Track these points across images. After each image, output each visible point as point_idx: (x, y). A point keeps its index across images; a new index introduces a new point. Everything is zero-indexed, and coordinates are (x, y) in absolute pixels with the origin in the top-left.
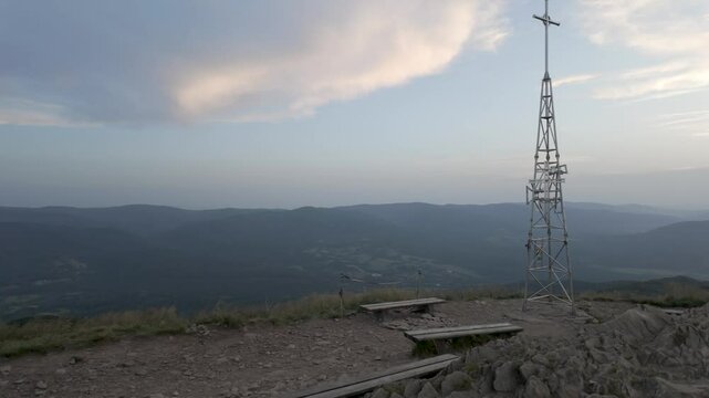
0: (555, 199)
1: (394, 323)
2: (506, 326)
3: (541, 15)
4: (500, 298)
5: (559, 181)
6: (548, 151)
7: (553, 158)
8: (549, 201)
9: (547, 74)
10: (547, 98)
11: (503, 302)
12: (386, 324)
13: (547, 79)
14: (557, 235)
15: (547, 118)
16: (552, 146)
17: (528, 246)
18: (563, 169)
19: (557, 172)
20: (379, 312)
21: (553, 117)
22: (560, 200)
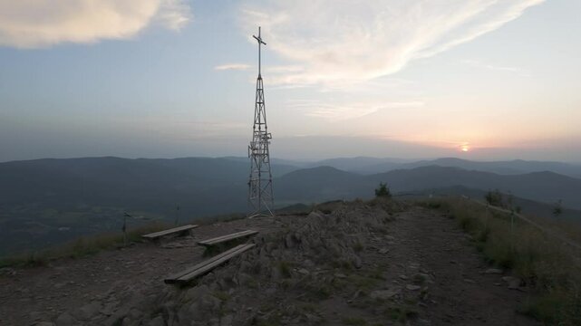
0: (264, 154)
1: (170, 244)
2: (250, 232)
3: (257, 36)
4: (227, 221)
5: (268, 143)
6: (260, 124)
7: (263, 128)
8: (260, 155)
9: (260, 75)
10: (260, 91)
11: (230, 223)
12: (164, 246)
13: (260, 78)
14: (265, 176)
15: (260, 103)
16: (262, 121)
17: (249, 184)
18: (269, 136)
19: (265, 138)
20: (157, 239)
21: (263, 103)
22: (268, 155)
